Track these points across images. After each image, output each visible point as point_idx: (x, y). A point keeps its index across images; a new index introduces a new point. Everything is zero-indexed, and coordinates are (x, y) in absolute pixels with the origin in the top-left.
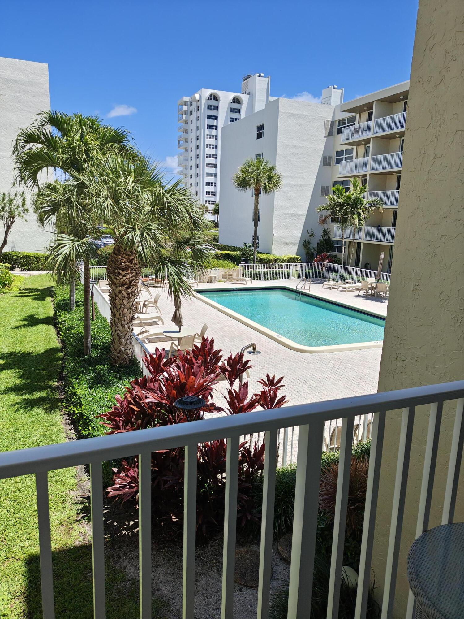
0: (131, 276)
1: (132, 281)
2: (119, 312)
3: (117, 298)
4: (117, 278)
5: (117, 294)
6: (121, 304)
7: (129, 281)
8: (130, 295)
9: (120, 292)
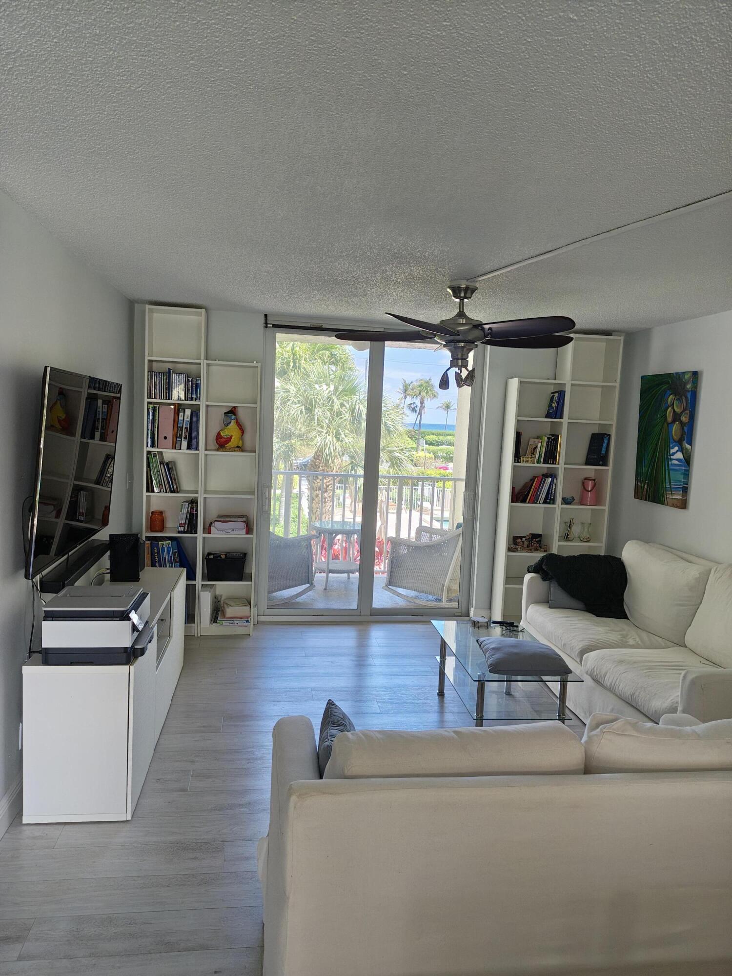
0: (328, 481)
1: (329, 485)
2: (315, 516)
3: (314, 501)
4: (315, 481)
5: (315, 498)
6: (317, 508)
7: (326, 485)
8: (327, 500)
9: (317, 496)
